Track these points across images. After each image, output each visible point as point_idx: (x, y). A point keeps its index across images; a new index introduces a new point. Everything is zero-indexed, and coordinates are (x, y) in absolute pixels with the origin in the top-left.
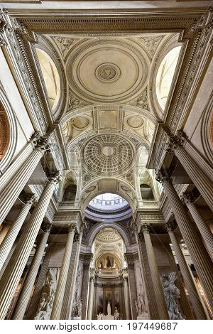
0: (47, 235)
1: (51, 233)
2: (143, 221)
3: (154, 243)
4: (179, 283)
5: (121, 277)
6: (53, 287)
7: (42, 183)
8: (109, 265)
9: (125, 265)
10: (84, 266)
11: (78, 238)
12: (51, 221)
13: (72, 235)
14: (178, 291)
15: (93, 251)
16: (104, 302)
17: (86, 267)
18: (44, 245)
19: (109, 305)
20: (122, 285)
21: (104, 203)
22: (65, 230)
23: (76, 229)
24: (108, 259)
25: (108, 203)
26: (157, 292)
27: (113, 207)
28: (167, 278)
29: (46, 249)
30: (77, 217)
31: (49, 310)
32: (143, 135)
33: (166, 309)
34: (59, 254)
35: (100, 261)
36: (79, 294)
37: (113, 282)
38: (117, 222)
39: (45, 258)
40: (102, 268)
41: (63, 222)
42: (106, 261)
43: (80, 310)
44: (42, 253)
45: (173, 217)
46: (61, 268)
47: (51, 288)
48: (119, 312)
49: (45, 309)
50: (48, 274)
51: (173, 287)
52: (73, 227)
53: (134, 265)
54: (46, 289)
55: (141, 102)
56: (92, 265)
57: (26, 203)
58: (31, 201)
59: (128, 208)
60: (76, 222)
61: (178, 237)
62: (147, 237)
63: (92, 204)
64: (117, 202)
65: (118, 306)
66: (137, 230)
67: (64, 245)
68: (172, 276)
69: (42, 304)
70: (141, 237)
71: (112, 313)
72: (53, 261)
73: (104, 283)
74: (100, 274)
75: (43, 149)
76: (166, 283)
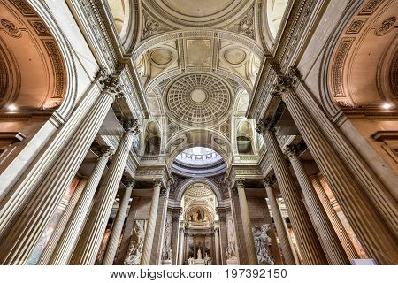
0: (130, 190)
1: (135, 187)
2: (238, 176)
3: (248, 198)
4: (271, 233)
5: (212, 228)
6: (141, 235)
7: (118, 134)
8: (199, 218)
9: (217, 218)
10: (173, 218)
11: (164, 192)
12: (133, 176)
13: (158, 190)
14: (269, 239)
15: (182, 205)
16: (194, 248)
17: (175, 220)
18: (128, 199)
19: (199, 251)
20: (213, 235)
21: (194, 157)
22: (150, 185)
23: (162, 184)
24: (199, 212)
25: (199, 157)
26: (248, 240)
27: (205, 162)
28: (259, 229)
29: (131, 204)
30: (163, 172)
31: (139, 254)
32: (244, 75)
33: (255, 254)
34: (146, 207)
35: (190, 215)
36: (168, 242)
37: (204, 233)
38: (209, 177)
39: (130, 211)
40: (192, 220)
41: (146, 177)
42: (197, 215)
43: (170, 255)
44: (126, 207)
45: (272, 171)
46: (148, 220)
47: (139, 237)
48: (209, 256)
49: (135, 253)
50: (135, 225)
51: (264, 236)
52: (159, 182)
53: (225, 218)
54: (134, 237)
55: (245, 26)
56: (181, 218)
57: (101, 156)
58: (107, 154)
59: (222, 162)
60: (162, 176)
61: (276, 192)
62: (241, 192)
63: (179, 158)
64: (209, 156)
65: (208, 252)
66: (230, 185)
67: (150, 199)
68: (265, 227)
69: (131, 250)
70: (235, 191)
71: (202, 258)
72: (138, 213)
73: (195, 233)
74: (190, 226)
75: (112, 91)
76: (258, 233)
